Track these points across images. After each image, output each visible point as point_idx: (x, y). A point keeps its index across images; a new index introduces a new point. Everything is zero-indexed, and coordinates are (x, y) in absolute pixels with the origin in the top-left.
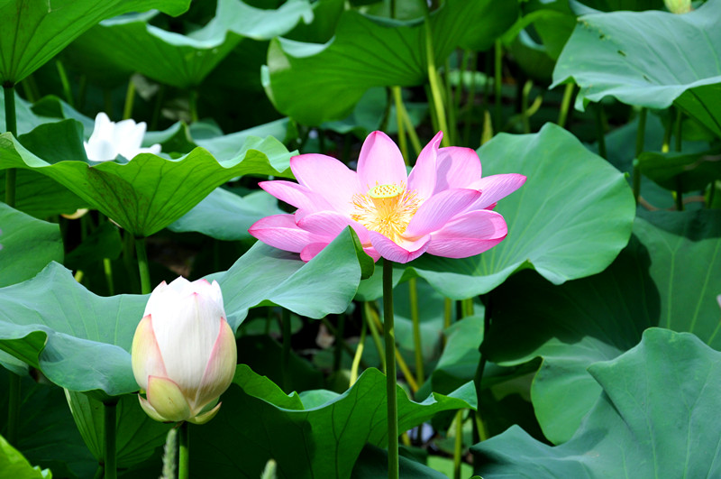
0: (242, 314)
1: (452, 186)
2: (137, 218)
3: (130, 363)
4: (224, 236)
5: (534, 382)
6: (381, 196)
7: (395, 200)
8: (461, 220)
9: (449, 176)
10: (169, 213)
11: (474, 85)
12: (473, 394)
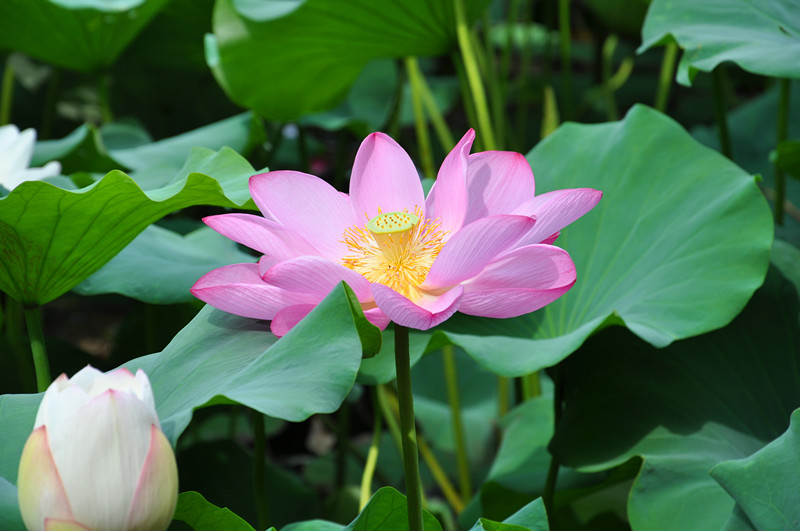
0: (183, 417)
1: (492, 211)
2: (25, 276)
3: (16, 500)
4: (157, 297)
5: (631, 495)
6: (387, 229)
7: (408, 234)
8: (507, 260)
9: (488, 195)
10: (75, 268)
11: (530, 46)
12: (541, 518)
